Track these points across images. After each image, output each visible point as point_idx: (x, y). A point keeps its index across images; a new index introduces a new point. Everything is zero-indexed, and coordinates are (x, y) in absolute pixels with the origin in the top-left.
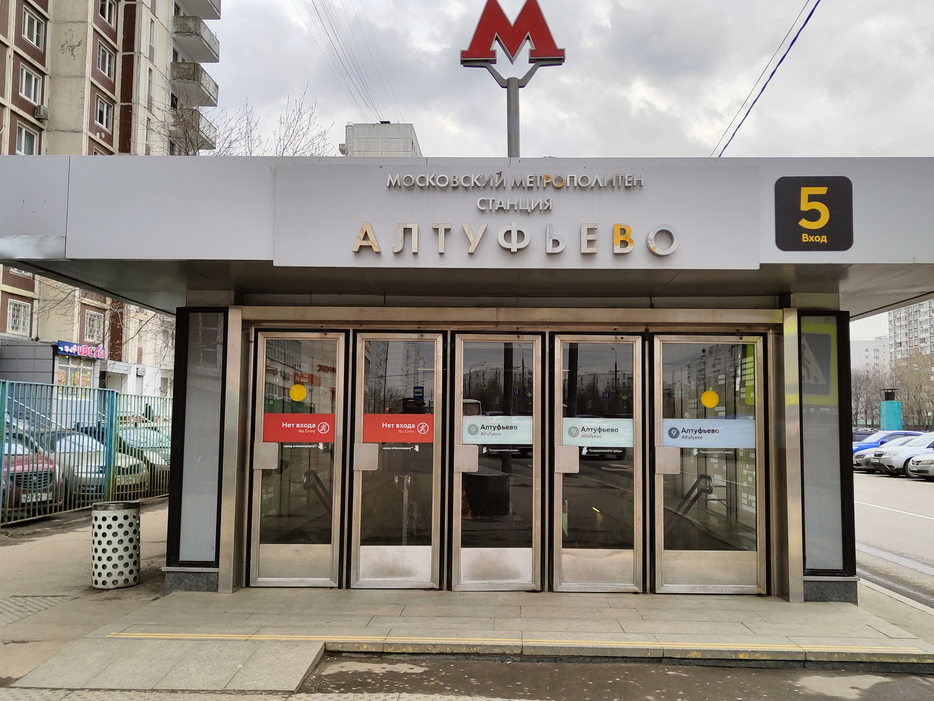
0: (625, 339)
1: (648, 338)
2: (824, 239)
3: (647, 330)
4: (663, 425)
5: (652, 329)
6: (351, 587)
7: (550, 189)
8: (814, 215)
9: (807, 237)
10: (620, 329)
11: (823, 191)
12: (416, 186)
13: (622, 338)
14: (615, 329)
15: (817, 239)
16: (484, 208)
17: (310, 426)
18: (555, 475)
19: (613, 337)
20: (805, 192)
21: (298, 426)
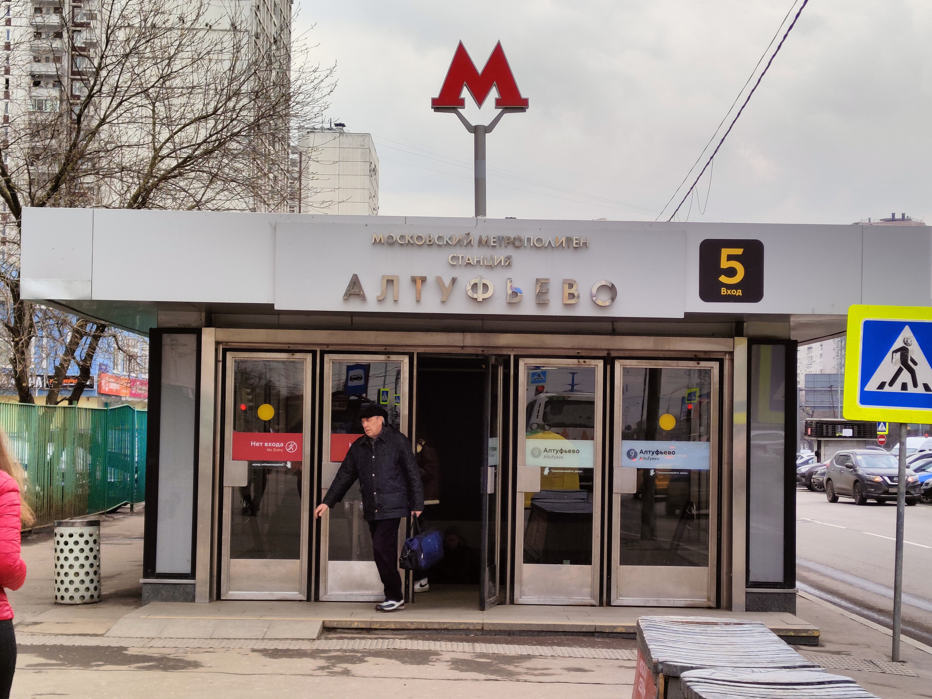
0: (587, 363)
1: (609, 361)
2: (739, 293)
3: (609, 354)
4: (622, 447)
5: (614, 354)
6: (320, 600)
7: (510, 247)
8: (731, 272)
9: (725, 291)
10: (583, 353)
11: (739, 251)
12: (396, 243)
13: (584, 362)
14: (578, 353)
15: (734, 292)
16: (455, 264)
17: (278, 445)
18: (518, 494)
19: (575, 361)
20: (725, 252)
21: (266, 444)
